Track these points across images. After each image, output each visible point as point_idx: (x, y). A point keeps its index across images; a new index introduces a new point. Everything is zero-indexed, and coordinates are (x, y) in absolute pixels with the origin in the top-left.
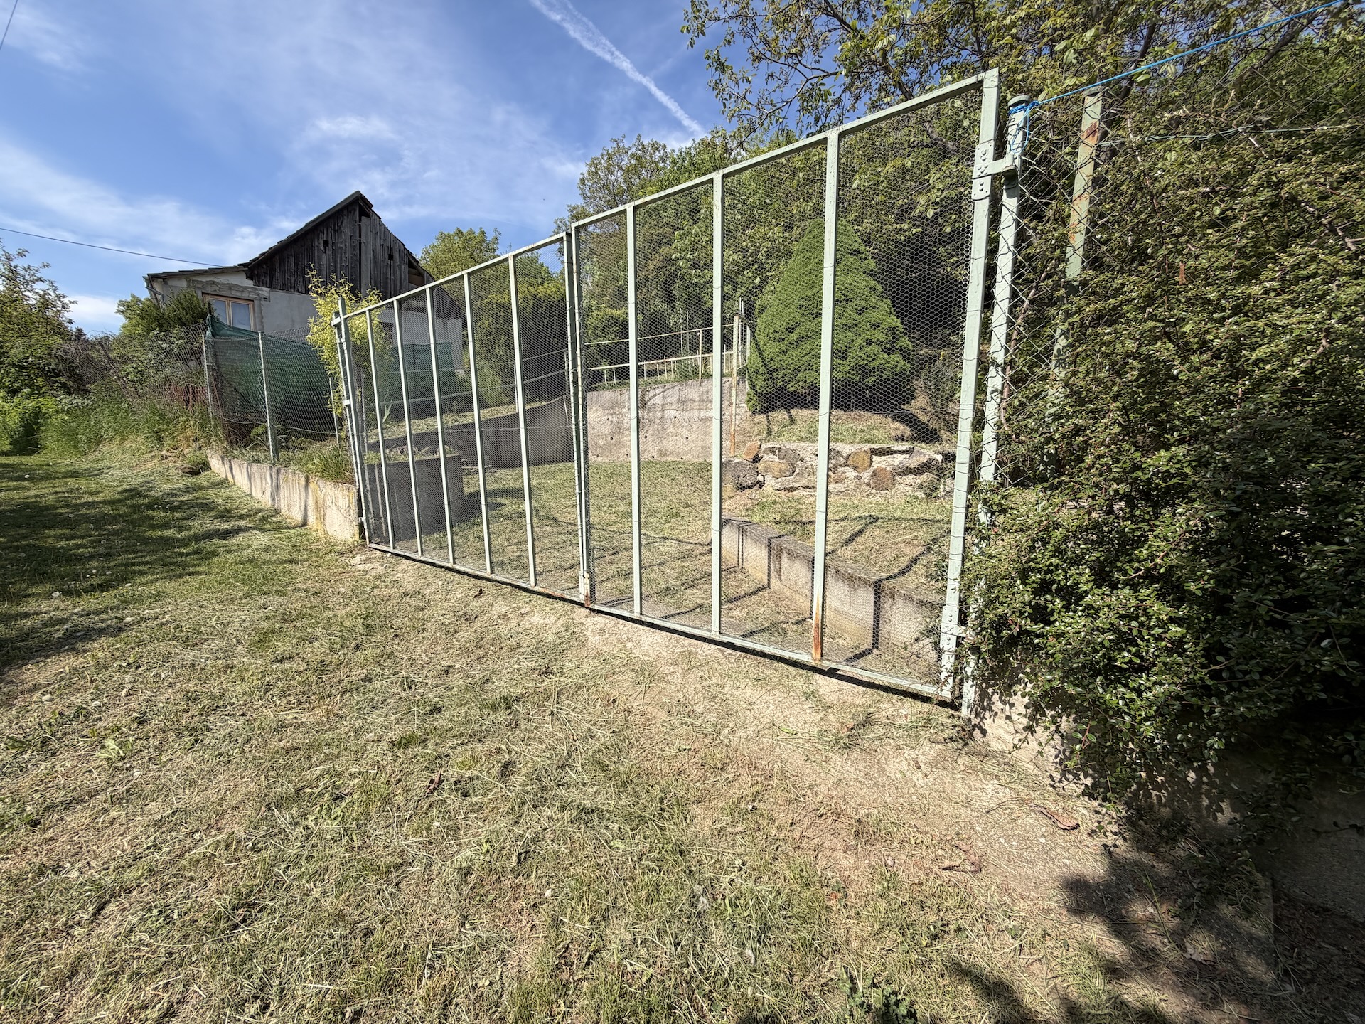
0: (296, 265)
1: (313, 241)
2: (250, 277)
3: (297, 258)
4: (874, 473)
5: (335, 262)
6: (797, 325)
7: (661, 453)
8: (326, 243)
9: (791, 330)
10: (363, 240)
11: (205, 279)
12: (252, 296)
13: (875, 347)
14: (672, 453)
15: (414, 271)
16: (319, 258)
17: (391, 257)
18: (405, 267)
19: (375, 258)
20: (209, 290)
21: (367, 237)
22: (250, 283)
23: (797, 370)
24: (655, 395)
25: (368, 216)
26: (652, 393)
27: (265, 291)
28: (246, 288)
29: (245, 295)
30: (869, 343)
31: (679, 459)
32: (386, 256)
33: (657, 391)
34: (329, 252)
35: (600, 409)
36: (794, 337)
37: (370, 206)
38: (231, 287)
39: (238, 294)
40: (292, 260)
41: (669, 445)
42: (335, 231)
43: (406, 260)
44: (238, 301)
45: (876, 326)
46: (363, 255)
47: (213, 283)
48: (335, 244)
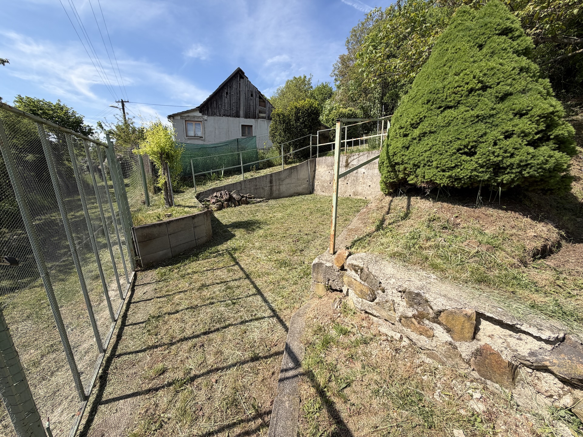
0: (216, 104)
1: (222, 93)
2: (200, 112)
3: (216, 101)
4: (478, 353)
5: (230, 101)
6: (421, 120)
7: (355, 194)
8: (227, 93)
9: (414, 126)
10: (241, 89)
11: (186, 115)
12: (202, 120)
13: (514, 139)
14: (361, 194)
15: (261, 100)
16: (225, 100)
17: (252, 95)
18: (258, 99)
19: (245, 97)
20: (187, 119)
21: (243, 88)
22: (200, 115)
23: (417, 166)
24: (354, 159)
25: (243, 78)
26: (352, 158)
27: (205, 117)
28: (199, 117)
29: (199, 120)
30: (508, 135)
31: (364, 198)
32: (250, 95)
33: (355, 157)
34: (228, 97)
35: (326, 167)
36: (417, 132)
37: (243, 73)
38: (194, 117)
39: (196, 120)
40: (215, 102)
41: (359, 189)
42: (230, 87)
43: (258, 96)
44: (197, 122)
45: (520, 114)
46: (241, 96)
47: (188, 116)
48: (230, 93)
